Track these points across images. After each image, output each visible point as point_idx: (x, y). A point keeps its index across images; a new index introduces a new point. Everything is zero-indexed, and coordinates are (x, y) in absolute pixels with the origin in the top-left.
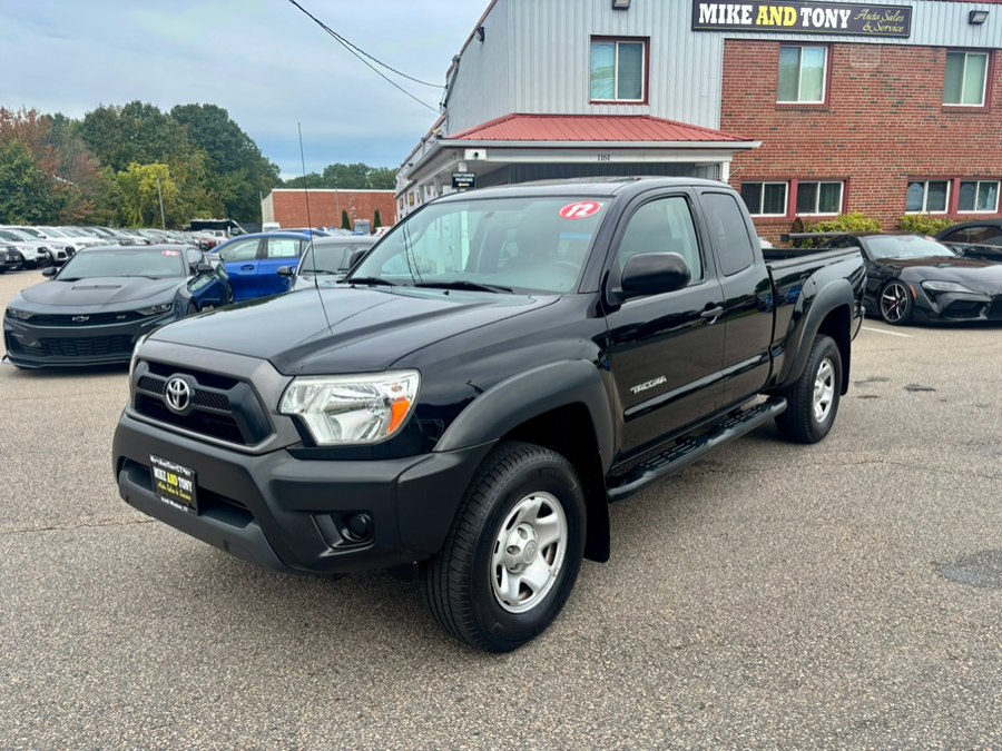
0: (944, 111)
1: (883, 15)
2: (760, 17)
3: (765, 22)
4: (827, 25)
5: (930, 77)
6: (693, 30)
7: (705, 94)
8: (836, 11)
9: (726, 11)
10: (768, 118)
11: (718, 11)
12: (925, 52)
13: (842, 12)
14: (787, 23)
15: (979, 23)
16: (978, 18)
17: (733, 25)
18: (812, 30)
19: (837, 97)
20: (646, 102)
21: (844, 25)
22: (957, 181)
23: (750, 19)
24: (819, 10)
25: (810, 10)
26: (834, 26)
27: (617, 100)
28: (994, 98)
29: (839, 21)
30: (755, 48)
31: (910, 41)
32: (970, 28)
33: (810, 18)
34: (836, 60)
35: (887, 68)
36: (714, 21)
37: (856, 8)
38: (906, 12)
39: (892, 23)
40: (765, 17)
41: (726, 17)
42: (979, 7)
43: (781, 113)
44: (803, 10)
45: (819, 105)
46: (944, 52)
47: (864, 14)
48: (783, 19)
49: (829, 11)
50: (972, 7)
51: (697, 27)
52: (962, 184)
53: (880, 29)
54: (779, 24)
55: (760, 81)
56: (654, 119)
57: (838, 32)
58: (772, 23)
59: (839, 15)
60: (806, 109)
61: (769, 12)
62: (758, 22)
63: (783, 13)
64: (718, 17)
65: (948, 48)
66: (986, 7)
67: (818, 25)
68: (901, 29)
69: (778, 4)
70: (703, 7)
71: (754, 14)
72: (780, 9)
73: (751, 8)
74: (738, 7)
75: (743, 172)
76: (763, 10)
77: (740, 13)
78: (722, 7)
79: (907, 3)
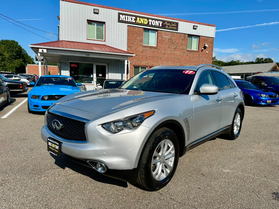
0: (187, 51)
1: (171, 24)
2: (137, 20)
3: (139, 22)
4: (156, 25)
5: (184, 42)
6: (118, 22)
7: (122, 40)
8: (158, 21)
9: (128, 18)
10: (141, 49)
11: (125, 17)
12: (182, 35)
13: (160, 22)
14: (145, 23)
15: (196, 29)
16: (195, 27)
17: (130, 22)
18: (152, 26)
19: (159, 45)
20: (105, 41)
21: (161, 25)
23: (135, 21)
24: (154, 21)
25: (151, 20)
26: (158, 25)
27: (96, 39)
28: (200, 48)
29: (159, 24)
30: (136, 29)
31: (178, 32)
32: (193, 30)
33: (151, 23)
34: (159, 35)
35: (172, 38)
36: (124, 20)
37: (164, 22)
38: (177, 24)
39: (173, 26)
40: (139, 21)
41: (128, 19)
43: (145, 48)
44: (149, 20)
45: (155, 47)
46: (187, 35)
47: (166, 23)
48: (144, 22)
49: (156, 21)
50: (194, 24)
51: (120, 21)
53: (170, 27)
54: (143, 23)
55: (138, 38)
56: (107, 46)
57: (159, 27)
58: (141, 23)
59: (159, 23)
60: (151, 47)
61: (140, 20)
62: (137, 22)
63: (144, 20)
64: (125, 19)
66: (197, 25)
67: (154, 25)
68: (176, 28)
69: (142, 17)
70: (121, 16)
71: (136, 20)
72: (143, 19)
73: (135, 18)
74: (131, 17)
75: (134, 63)
76: (138, 18)
77: (132, 19)
78: (127, 16)
79: (177, 21)
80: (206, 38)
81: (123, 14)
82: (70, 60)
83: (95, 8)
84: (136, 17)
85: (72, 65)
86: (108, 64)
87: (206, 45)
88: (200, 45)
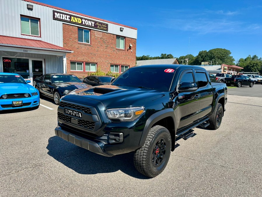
0: (117, 49)
1: (102, 25)
2: (72, 19)
3: (73, 21)
4: (89, 25)
5: (113, 41)
6: (53, 19)
7: (58, 37)
8: (91, 22)
9: (62, 16)
10: (76, 46)
11: (60, 15)
12: (112, 35)
13: (92, 22)
14: (79, 22)
15: (122, 31)
16: (122, 29)
17: (64, 20)
18: (85, 25)
19: (93, 43)
20: (40, 37)
21: (93, 25)
22: (120, 65)
24: (86, 21)
25: (85, 20)
26: (91, 25)
27: (30, 35)
28: (126, 48)
29: (92, 24)
30: (71, 27)
31: (108, 32)
32: (120, 32)
33: (85, 22)
34: (92, 34)
35: (104, 38)
36: (59, 18)
37: (96, 22)
38: (107, 25)
39: (104, 27)
40: (73, 19)
41: (62, 17)
42: (122, 27)
43: (80, 45)
44: (83, 20)
45: (89, 44)
47: (97, 24)
49: (89, 21)
50: (121, 27)
51: (55, 19)
52: (121, 66)
53: (101, 28)
54: (77, 22)
55: (73, 36)
56: (43, 42)
57: (92, 27)
58: (75, 21)
59: (92, 23)
60: (85, 45)
62: (71, 21)
63: (78, 20)
64: (60, 17)
65: (116, 35)
66: (123, 27)
67: (87, 24)
68: (106, 29)
69: (76, 17)
70: (56, 13)
71: (70, 18)
72: (77, 18)
73: (69, 16)
74: (66, 16)
75: (70, 59)
76: (72, 17)
77: (66, 17)
78: (61, 15)
79: (107, 23)
80: (130, 39)
81: (58, 12)
82: (4, 55)
83: (28, 3)
84: (71, 16)
85: (5, 61)
86: (45, 59)
87: (131, 45)
88: (126, 45)
